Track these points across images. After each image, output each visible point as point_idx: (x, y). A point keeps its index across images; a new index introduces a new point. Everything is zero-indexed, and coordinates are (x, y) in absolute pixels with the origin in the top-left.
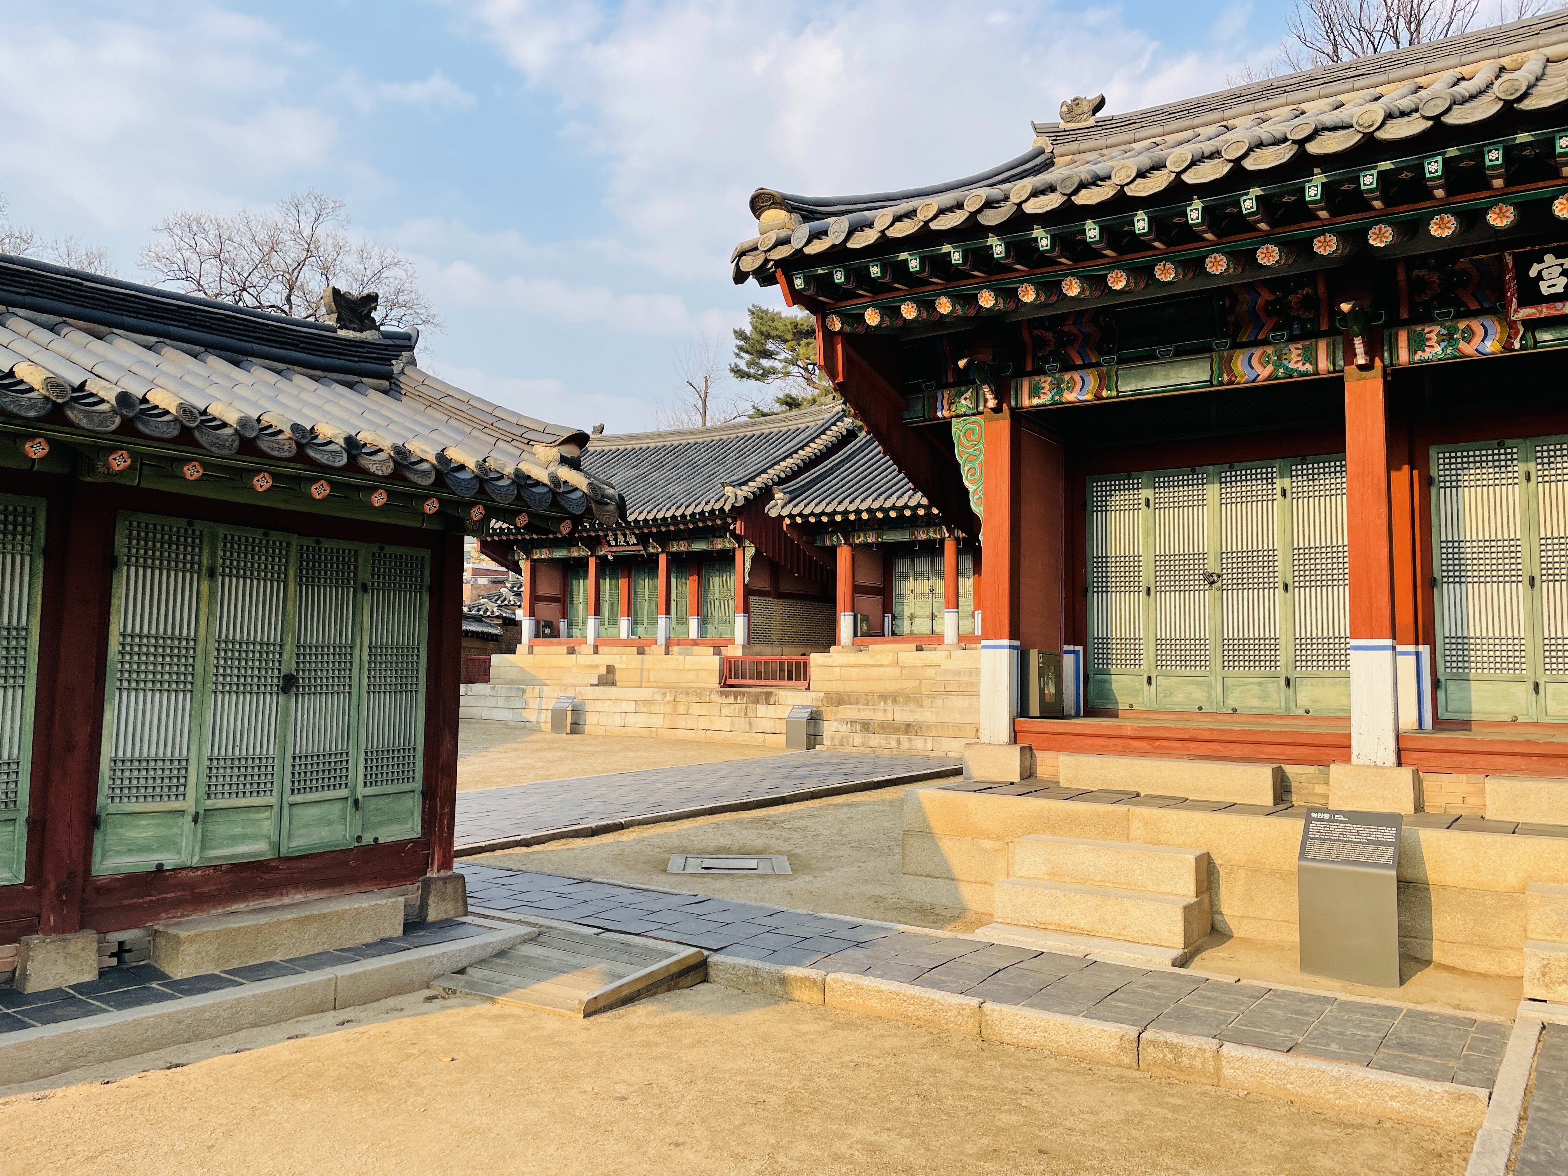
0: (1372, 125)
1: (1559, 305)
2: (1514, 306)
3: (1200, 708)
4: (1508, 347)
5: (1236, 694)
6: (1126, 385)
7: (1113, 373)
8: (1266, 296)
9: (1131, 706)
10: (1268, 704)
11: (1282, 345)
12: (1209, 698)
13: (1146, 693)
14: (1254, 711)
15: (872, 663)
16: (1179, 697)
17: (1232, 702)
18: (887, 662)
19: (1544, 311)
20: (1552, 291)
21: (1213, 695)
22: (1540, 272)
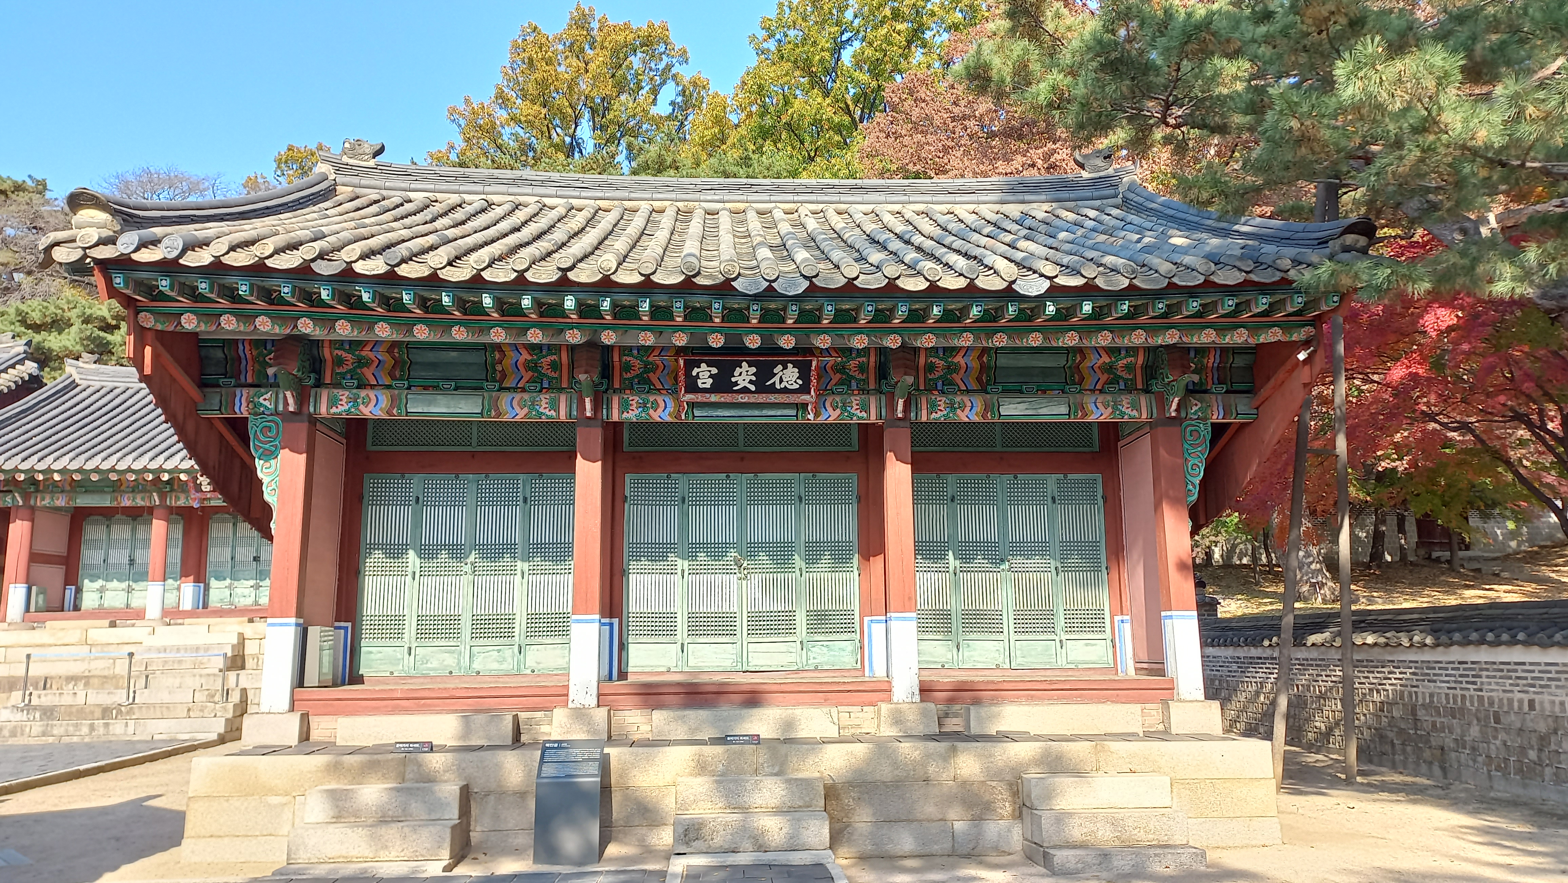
0: (609, 270)
1: (708, 395)
2: (683, 392)
3: (451, 673)
4: (678, 416)
5: (480, 659)
6: (415, 407)
7: (403, 397)
8: (525, 356)
9: (392, 673)
10: (504, 666)
11: (535, 394)
12: (459, 663)
13: (406, 661)
14: (493, 673)
15: (52, 641)
16: (434, 664)
17: (476, 666)
18: (72, 641)
19: (699, 398)
20: (704, 386)
21: (462, 661)
22: (698, 373)
